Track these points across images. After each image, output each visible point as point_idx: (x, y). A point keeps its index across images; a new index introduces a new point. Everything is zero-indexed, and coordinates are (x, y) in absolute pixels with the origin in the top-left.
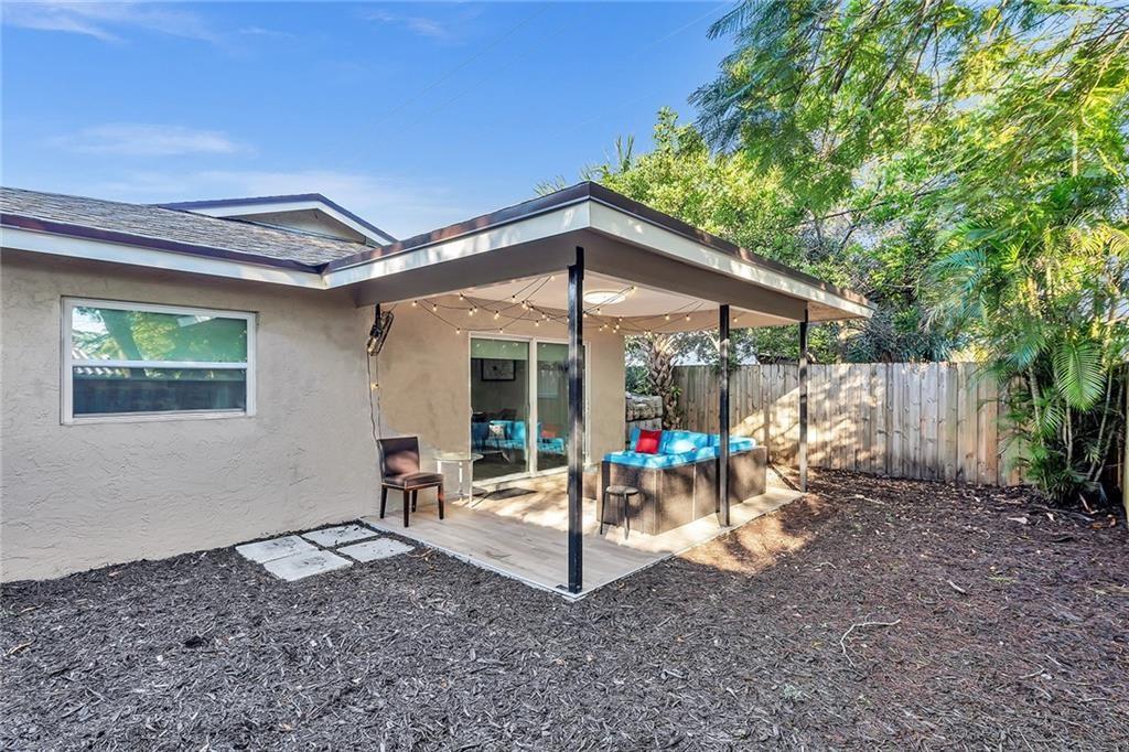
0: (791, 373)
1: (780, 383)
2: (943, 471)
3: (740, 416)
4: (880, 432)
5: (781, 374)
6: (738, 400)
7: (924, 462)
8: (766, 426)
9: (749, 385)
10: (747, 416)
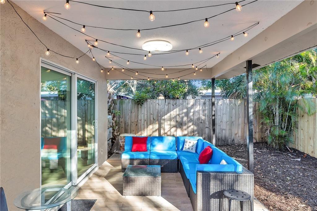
0: (171, 103)
1: (166, 107)
2: (228, 141)
3: (147, 124)
4: (207, 127)
5: (167, 103)
6: (146, 116)
7: (222, 138)
8: (159, 129)
9: (151, 109)
10: (150, 124)
